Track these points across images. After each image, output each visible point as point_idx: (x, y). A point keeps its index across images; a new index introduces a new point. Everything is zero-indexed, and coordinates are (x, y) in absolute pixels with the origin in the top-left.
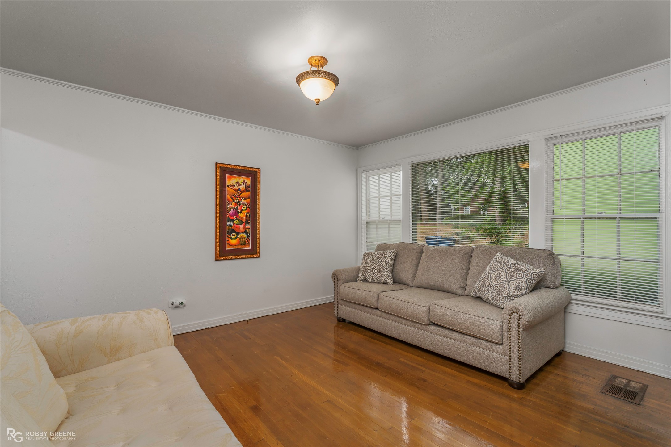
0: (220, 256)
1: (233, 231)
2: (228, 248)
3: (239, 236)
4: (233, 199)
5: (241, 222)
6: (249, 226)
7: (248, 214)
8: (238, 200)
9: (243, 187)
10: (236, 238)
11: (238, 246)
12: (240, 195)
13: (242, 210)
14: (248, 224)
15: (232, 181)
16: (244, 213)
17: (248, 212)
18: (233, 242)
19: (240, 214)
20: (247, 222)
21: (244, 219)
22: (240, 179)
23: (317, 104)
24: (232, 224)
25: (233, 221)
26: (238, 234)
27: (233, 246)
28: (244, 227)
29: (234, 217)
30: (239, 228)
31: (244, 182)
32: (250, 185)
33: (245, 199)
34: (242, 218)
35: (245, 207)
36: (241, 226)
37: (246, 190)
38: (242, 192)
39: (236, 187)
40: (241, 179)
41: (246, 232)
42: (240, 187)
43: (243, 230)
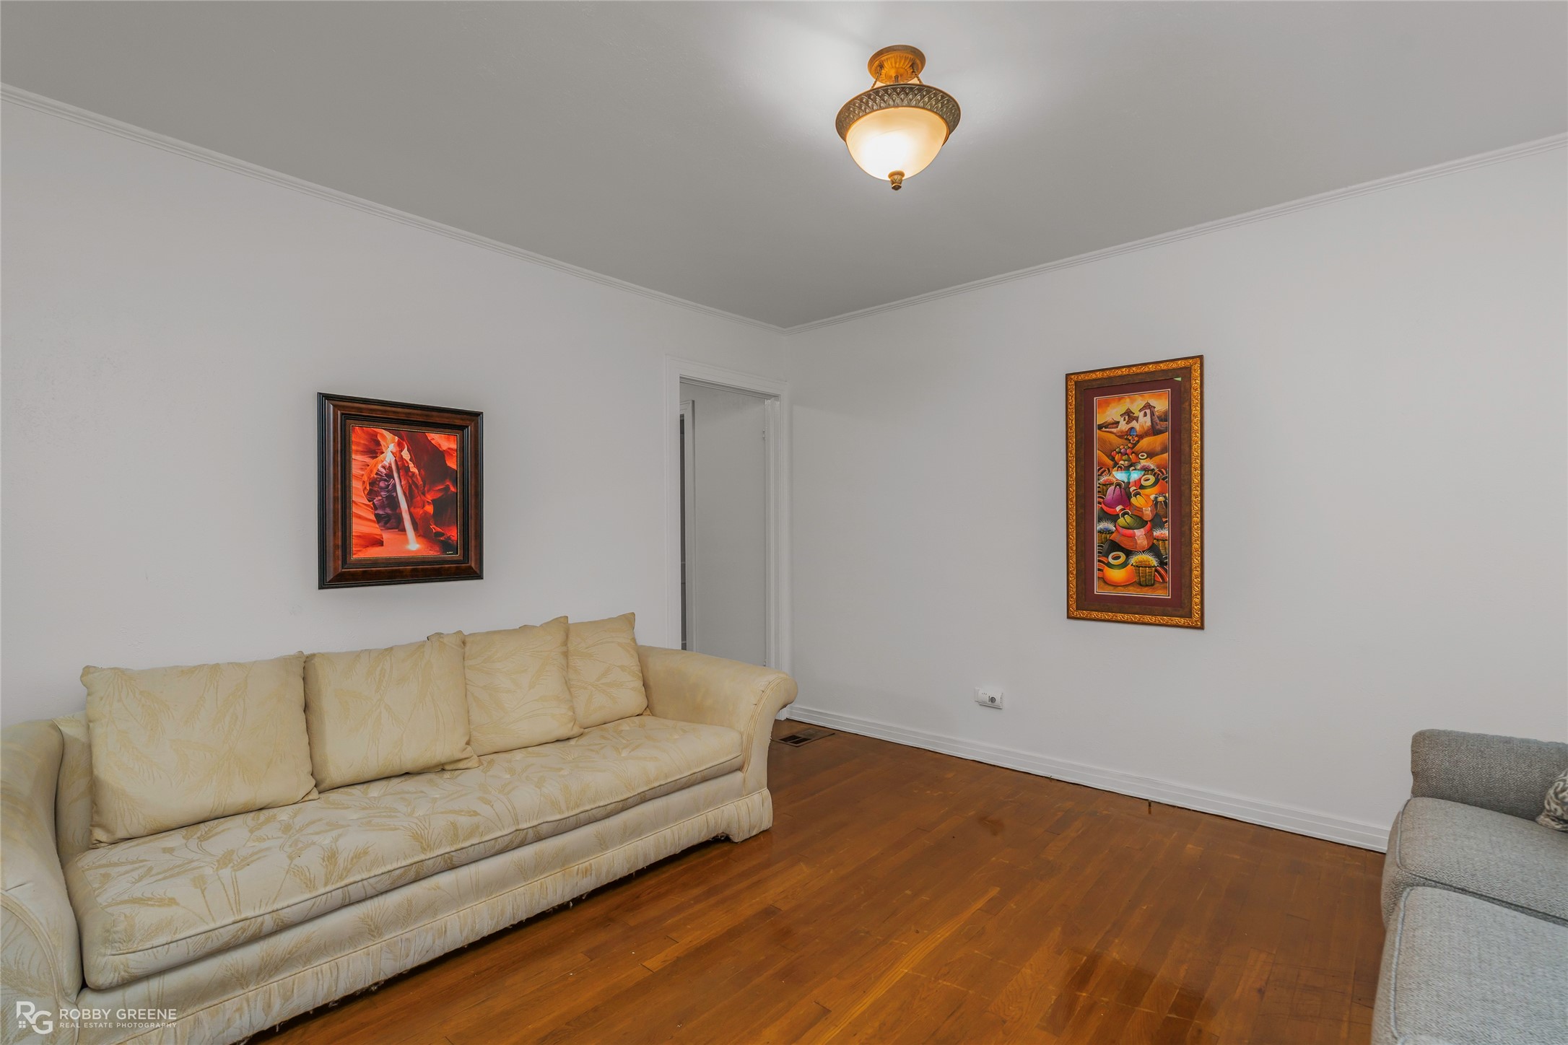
0: (1078, 609)
1: (1115, 546)
2: (1098, 589)
3: (1134, 560)
4: (1113, 459)
5: (1141, 522)
6: (1164, 533)
7: (1161, 499)
8: (1129, 460)
9: (1144, 422)
10: (1124, 565)
11: (1131, 588)
12: (1135, 445)
13: (1142, 487)
14: (1162, 526)
15: (1110, 412)
16: (1148, 496)
17: (1161, 493)
18: (1117, 575)
19: (1133, 500)
20: (1157, 522)
21: (1148, 513)
22: (1133, 401)
23: (896, 188)
24: (1111, 527)
25: (1114, 518)
26: (1129, 553)
27: (1115, 585)
28: (1149, 534)
29: (1118, 508)
30: (1132, 537)
31: (1148, 406)
32: (1166, 413)
33: (1151, 455)
34: (1140, 509)
35: (1152, 479)
36: (1139, 533)
37: (1154, 431)
38: (1141, 437)
39: (1123, 426)
40: (1136, 402)
41: (1153, 549)
42: (1134, 424)
43: (1145, 543)
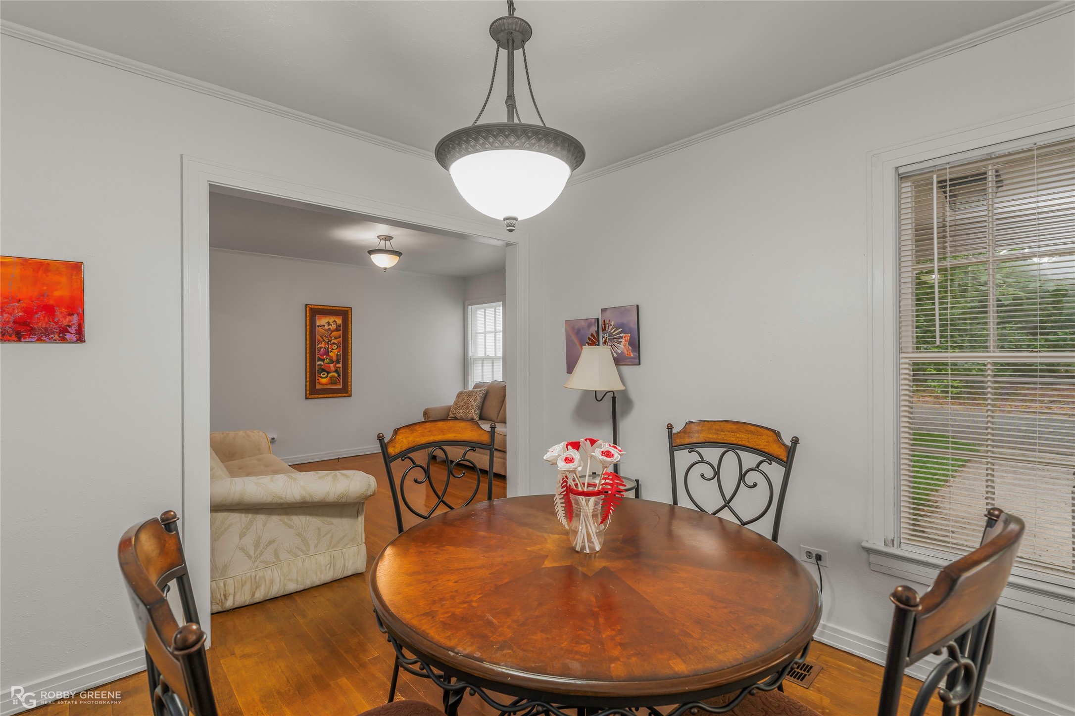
0: (310, 395)
1: (323, 370)
2: (317, 387)
3: (330, 375)
4: (323, 338)
5: (332, 362)
6: (340, 365)
7: (339, 354)
8: (328, 339)
9: (334, 327)
10: (327, 377)
11: (329, 385)
12: (330, 334)
13: (333, 349)
14: (339, 363)
15: (322, 321)
16: (335, 353)
17: (338, 352)
18: (324, 381)
19: (330, 354)
20: (338, 362)
21: (335, 358)
22: (330, 319)
24: (322, 363)
25: (323, 360)
26: (328, 373)
27: (323, 385)
28: (335, 366)
29: (325, 356)
30: (330, 367)
31: (335, 321)
32: (340, 324)
33: (336, 338)
34: (332, 357)
35: (336, 347)
36: (332, 365)
37: (337, 330)
38: (333, 332)
39: (326, 327)
40: (331, 319)
41: (336, 371)
42: (330, 327)
43: (334, 369)
